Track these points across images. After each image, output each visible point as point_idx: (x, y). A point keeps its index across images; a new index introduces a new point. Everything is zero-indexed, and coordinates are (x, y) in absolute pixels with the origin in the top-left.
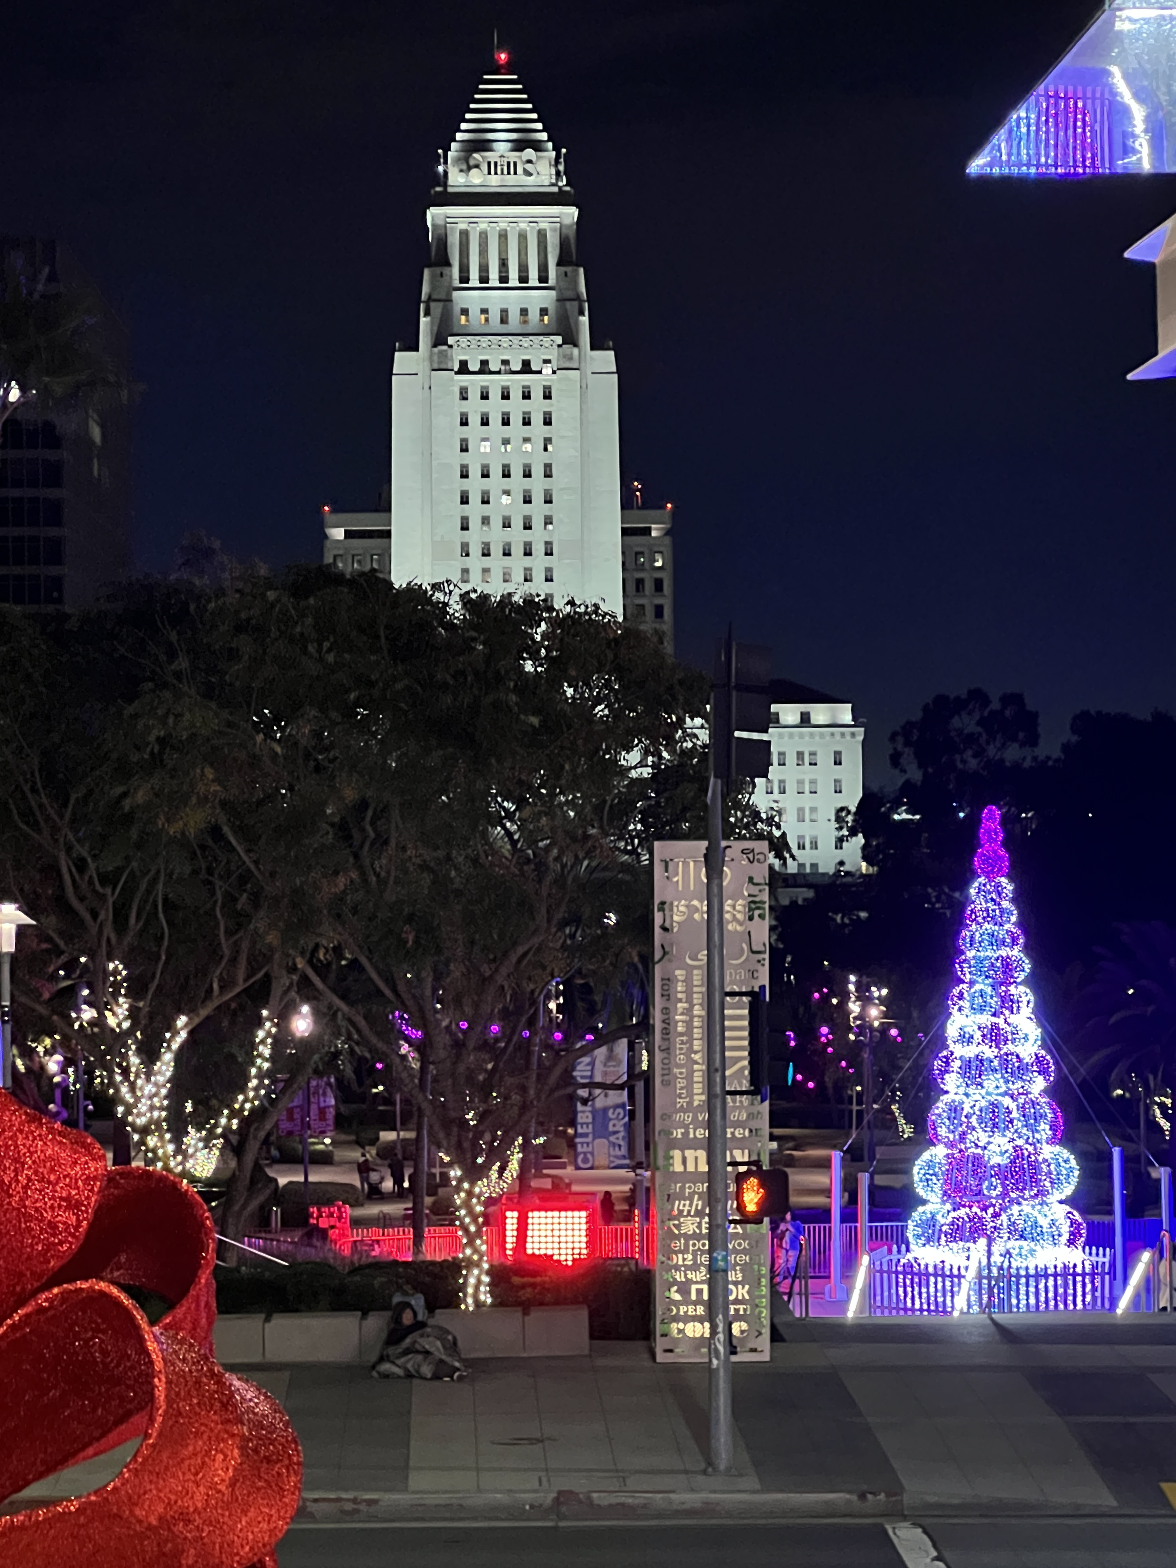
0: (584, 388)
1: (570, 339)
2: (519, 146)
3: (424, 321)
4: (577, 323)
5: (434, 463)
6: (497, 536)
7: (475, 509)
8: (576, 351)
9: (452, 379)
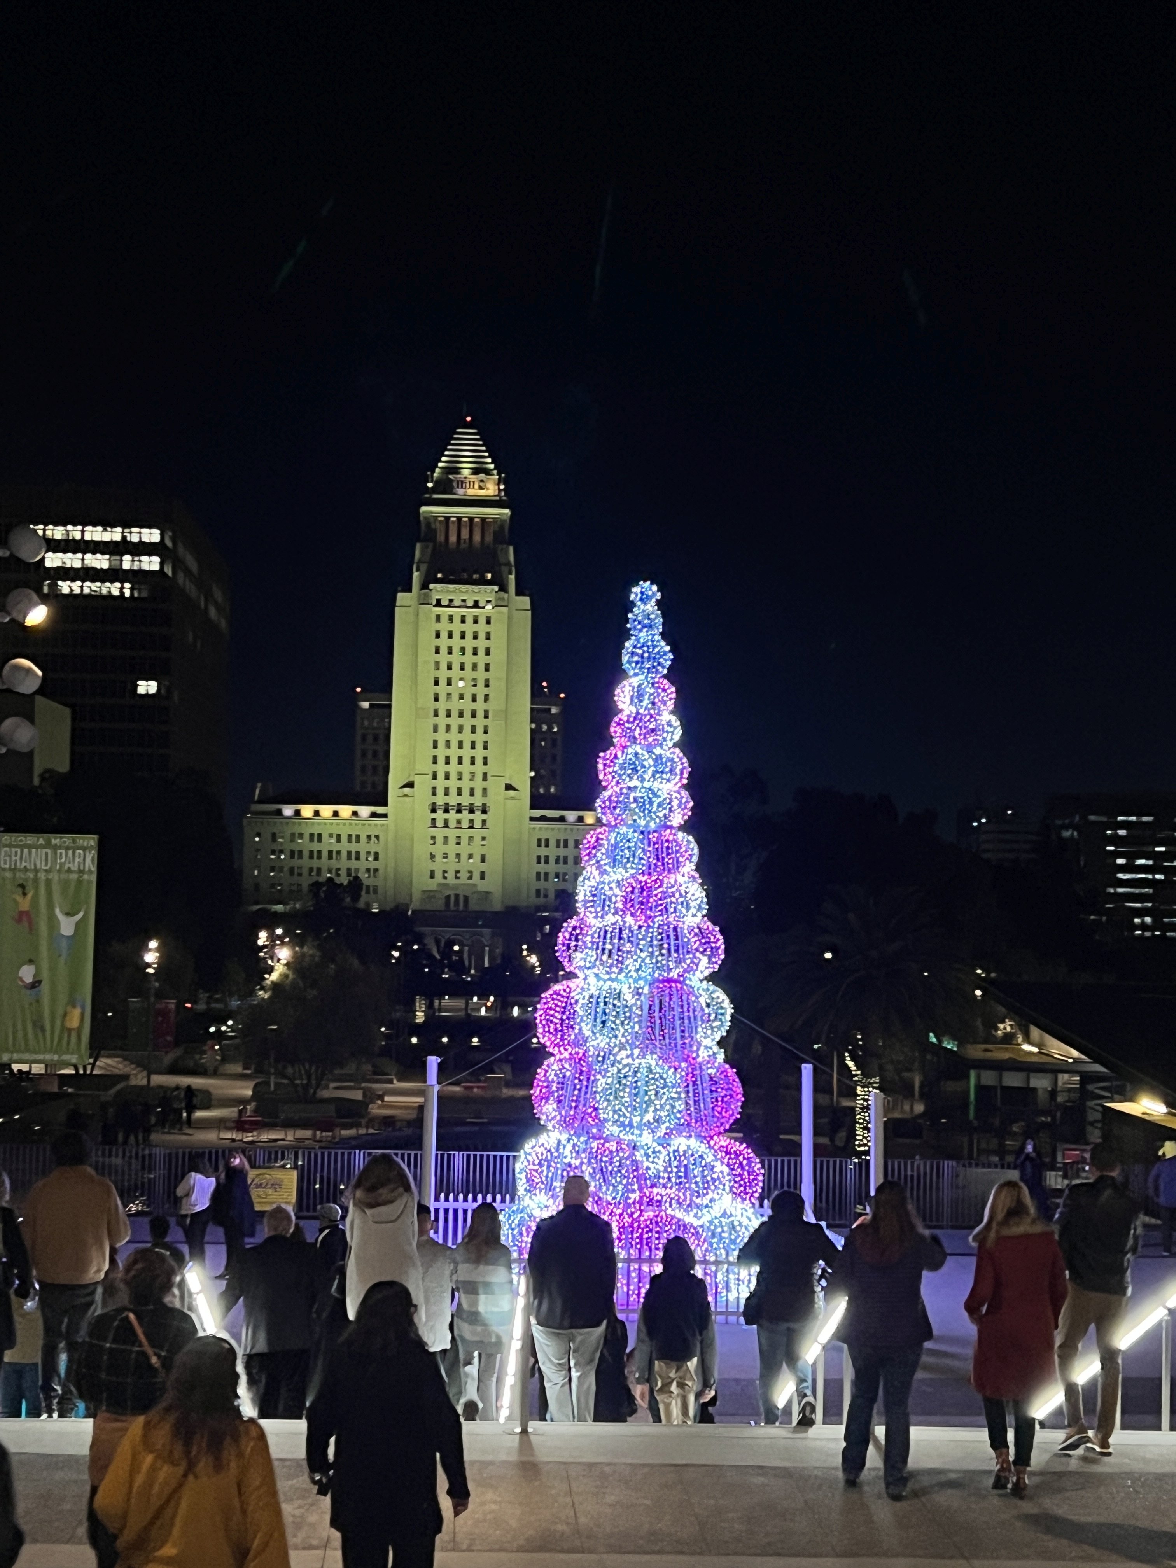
0: (510, 618)
1: (503, 588)
2: (476, 471)
3: (416, 575)
4: (508, 578)
5: (419, 660)
6: (455, 705)
7: (442, 689)
8: (506, 596)
9: (431, 611)
